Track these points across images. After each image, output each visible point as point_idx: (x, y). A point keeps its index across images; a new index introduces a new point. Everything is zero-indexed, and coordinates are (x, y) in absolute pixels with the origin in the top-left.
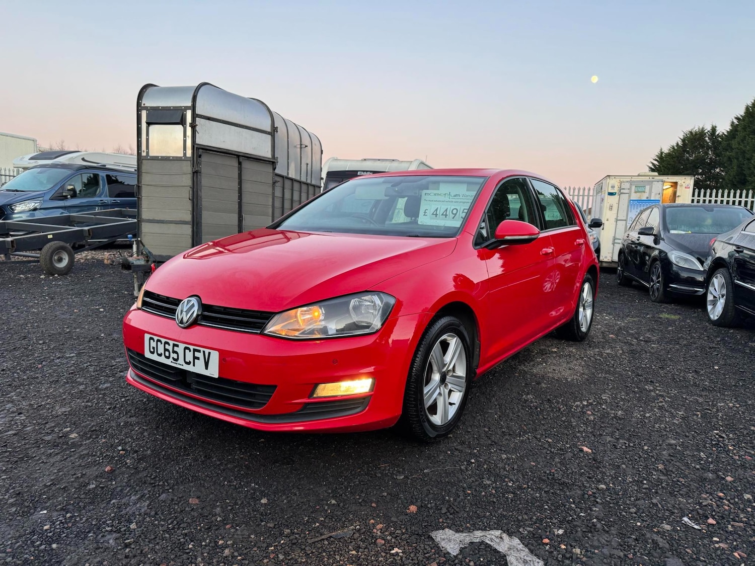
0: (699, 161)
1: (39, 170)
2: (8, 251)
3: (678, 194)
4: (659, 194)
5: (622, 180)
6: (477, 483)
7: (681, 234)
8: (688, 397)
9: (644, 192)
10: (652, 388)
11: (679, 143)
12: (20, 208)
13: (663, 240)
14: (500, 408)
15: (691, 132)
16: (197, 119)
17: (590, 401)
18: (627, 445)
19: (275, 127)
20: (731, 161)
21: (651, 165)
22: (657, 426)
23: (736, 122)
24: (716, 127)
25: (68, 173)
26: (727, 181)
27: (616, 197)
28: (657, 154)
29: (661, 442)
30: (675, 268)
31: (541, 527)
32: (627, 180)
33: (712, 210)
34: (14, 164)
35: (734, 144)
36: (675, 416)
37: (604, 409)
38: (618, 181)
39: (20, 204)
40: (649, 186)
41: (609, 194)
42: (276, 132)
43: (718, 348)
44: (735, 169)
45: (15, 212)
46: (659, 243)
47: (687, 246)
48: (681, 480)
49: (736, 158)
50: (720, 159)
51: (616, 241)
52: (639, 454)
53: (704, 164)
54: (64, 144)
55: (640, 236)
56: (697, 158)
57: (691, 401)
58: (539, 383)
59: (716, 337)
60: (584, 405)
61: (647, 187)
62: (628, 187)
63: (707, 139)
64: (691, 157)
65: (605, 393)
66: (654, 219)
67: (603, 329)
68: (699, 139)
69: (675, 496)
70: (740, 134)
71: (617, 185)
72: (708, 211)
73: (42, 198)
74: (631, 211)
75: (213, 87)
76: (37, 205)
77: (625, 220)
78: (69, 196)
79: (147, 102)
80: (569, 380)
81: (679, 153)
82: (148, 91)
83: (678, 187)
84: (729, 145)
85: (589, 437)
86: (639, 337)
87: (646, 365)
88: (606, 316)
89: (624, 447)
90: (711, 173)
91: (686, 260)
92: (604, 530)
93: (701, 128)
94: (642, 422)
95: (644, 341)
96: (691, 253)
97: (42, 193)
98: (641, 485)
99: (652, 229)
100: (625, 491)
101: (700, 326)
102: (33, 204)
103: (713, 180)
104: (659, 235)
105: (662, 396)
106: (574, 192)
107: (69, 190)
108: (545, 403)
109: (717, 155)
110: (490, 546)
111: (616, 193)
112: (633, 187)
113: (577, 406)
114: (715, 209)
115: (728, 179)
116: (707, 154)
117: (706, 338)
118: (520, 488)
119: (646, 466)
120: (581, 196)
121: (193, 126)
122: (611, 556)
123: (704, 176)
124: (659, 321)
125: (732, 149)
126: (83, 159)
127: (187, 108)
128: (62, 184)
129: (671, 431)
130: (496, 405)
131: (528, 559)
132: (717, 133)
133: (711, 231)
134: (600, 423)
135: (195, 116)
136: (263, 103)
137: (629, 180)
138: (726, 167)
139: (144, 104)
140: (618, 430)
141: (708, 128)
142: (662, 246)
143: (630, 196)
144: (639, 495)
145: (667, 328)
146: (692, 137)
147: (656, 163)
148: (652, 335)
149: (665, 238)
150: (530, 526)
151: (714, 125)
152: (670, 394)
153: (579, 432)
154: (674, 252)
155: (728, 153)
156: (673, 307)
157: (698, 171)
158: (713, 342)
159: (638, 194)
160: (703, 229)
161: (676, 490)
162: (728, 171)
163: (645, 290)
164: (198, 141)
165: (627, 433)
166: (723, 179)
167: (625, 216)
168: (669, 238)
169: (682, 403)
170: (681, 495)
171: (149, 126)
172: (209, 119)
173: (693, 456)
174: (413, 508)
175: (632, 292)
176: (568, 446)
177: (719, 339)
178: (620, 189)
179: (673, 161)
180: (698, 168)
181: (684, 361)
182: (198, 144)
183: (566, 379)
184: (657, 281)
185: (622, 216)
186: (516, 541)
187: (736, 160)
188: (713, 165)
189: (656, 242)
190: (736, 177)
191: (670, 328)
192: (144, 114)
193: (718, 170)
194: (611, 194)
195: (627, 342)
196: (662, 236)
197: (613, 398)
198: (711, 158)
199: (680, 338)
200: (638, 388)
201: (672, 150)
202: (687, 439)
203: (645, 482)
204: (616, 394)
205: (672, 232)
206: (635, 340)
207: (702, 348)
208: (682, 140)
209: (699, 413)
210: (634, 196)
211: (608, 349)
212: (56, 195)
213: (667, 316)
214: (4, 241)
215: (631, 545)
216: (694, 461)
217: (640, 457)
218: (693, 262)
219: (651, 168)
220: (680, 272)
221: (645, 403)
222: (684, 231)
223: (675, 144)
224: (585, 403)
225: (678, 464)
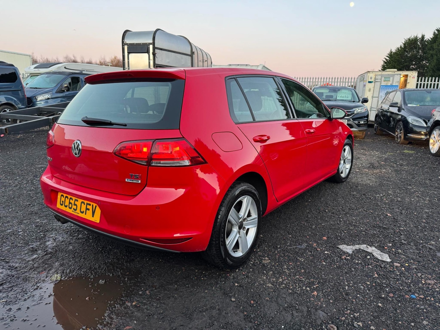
0: (413, 57)
1: (46, 75)
2: (51, 124)
3: (408, 81)
4: (398, 82)
5: (376, 74)
6: (348, 228)
7: (414, 107)
8: (429, 191)
9: (389, 81)
10: (411, 188)
11: (402, 45)
12: (40, 98)
13: (404, 110)
14: (343, 198)
15: (409, 39)
16: (156, 50)
17: (383, 194)
18: (407, 213)
19: (193, 52)
20: (433, 57)
21: (384, 60)
22: (418, 204)
23: (436, 32)
24: (424, 35)
25: (64, 77)
26: (430, 69)
27: (373, 84)
28: (389, 53)
29: (421, 211)
30: (411, 125)
31: (382, 243)
32: (379, 74)
33: (430, 93)
34: (26, 71)
35: (435, 46)
36: (425, 200)
37: (391, 197)
38: (374, 75)
39: (40, 96)
40: (392, 78)
41: (369, 82)
42: (193, 55)
43: (438, 168)
44: (435, 62)
45: (38, 100)
46: (401, 112)
47: (418, 113)
48: (435, 226)
49: (436, 55)
50: (426, 55)
51: (372, 109)
52: (413, 216)
53: (416, 59)
54: (34, 55)
55: (389, 107)
56: (412, 55)
57: (431, 193)
58: (357, 187)
59: (436, 162)
60: (381, 196)
61: (391, 78)
62: (380, 78)
63: (419, 43)
64: (408, 54)
65: (389, 190)
66: (398, 98)
67: (377, 159)
68: (414, 43)
69: (434, 231)
70: (439, 40)
71: (373, 77)
72: (428, 93)
73: (51, 92)
74: (381, 92)
75: (162, 31)
76: (49, 96)
77: (378, 97)
78: (66, 91)
79: (128, 41)
80: (371, 185)
81: (402, 52)
82: (127, 34)
83: (408, 77)
84: (432, 47)
85: (388, 209)
86: (397, 163)
87: (405, 177)
88: (376, 152)
89: (405, 213)
90: (420, 64)
91: (417, 121)
92: (408, 244)
93: (415, 36)
94: (411, 202)
95: (400, 165)
96: (420, 117)
97: (51, 90)
98: (418, 228)
99: (397, 103)
100: (411, 230)
101: (426, 157)
102: (47, 96)
103: (421, 68)
104: (401, 107)
105: (417, 191)
106: (346, 80)
107: (65, 87)
108: (363, 195)
109: (424, 53)
110: (364, 250)
111: (373, 81)
112: (383, 78)
113: (378, 197)
114: (432, 92)
115: (431, 68)
116: (418, 52)
117: (430, 163)
118: (367, 230)
119: (418, 221)
120: (350, 82)
121: (154, 54)
122: (414, 252)
123: (416, 66)
124: (403, 154)
125: (433, 49)
126: (65, 68)
127: (150, 44)
128: (61, 84)
129: (425, 206)
130: (341, 197)
131: (381, 254)
132: (425, 39)
133: (430, 104)
134: (391, 204)
135: (154, 48)
136: (186, 38)
137: (380, 74)
138: (430, 60)
139: (126, 42)
140: (400, 206)
141: (420, 36)
142: (402, 113)
143: (381, 83)
144: (418, 232)
145: (409, 158)
146: (410, 42)
147: (388, 58)
148: (403, 162)
149: (405, 109)
150: (377, 243)
151: (423, 34)
152: (420, 190)
153: (383, 207)
154: (410, 117)
155: (431, 52)
156: (409, 146)
157: (413, 63)
158: (434, 165)
159: (386, 82)
160: (426, 103)
161: (434, 229)
162: (431, 63)
163: (393, 137)
164: (157, 62)
165: (405, 208)
166: (428, 68)
167: (378, 95)
168: (407, 109)
169: (427, 194)
170: (436, 231)
171: (129, 54)
172: (161, 49)
173: (438, 216)
174: (325, 238)
175: (384, 138)
176: (380, 213)
177: (437, 163)
178: (375, 79)
179: (398, 57)
180: (413, 61)
181: (423, 175)
182: (157, 64)
183: (369, 184)
184: (400, 132)
185: (376, 95)
186: (374, 248)
187: (435, 56)
188: (422, 59)
189: (399, 110)
190: (436, 66)
191: (411, 158)
192: (126, 47)
193: (424, 62)
194: (370, 82)
195: (392, 166)
196: (403, 107)
197: (394, 193)
198: (420, 55)
199: (417, 163)
200: (404, 188)
201: (397, 50)
202: (433, 209)
203: (419, 227)
204: (395, 191)
205: (409, 105)
206: (395, 165)
207: (430, 168)
208: (404, 44)
209: (436, 198)
210: (383, 83)
211: (384, 169)
212: (58, 90)
213: (407, 151)
214: (49, 118)
215: (421, 249)
216: (438, 218)
217: (414, 217)
218: (421, 122)
219: (384, 62)
220: (413, 127)
221: (410, 195)
222: (415, 105)
223: (400, 47)
224: (382, 195)
225: (431, 219)
